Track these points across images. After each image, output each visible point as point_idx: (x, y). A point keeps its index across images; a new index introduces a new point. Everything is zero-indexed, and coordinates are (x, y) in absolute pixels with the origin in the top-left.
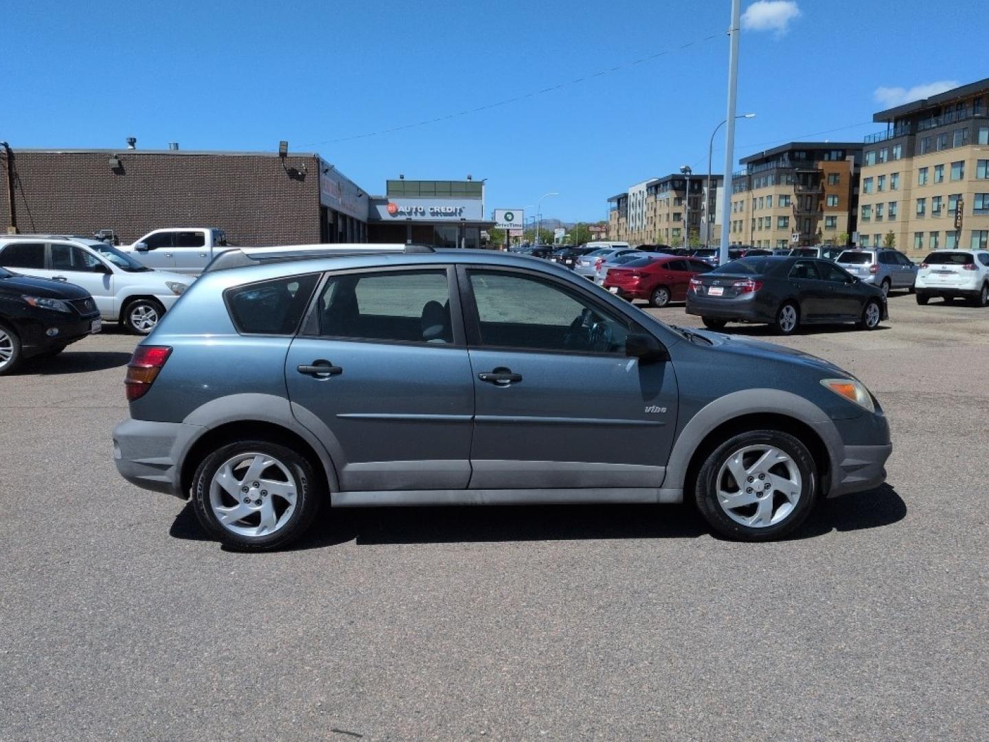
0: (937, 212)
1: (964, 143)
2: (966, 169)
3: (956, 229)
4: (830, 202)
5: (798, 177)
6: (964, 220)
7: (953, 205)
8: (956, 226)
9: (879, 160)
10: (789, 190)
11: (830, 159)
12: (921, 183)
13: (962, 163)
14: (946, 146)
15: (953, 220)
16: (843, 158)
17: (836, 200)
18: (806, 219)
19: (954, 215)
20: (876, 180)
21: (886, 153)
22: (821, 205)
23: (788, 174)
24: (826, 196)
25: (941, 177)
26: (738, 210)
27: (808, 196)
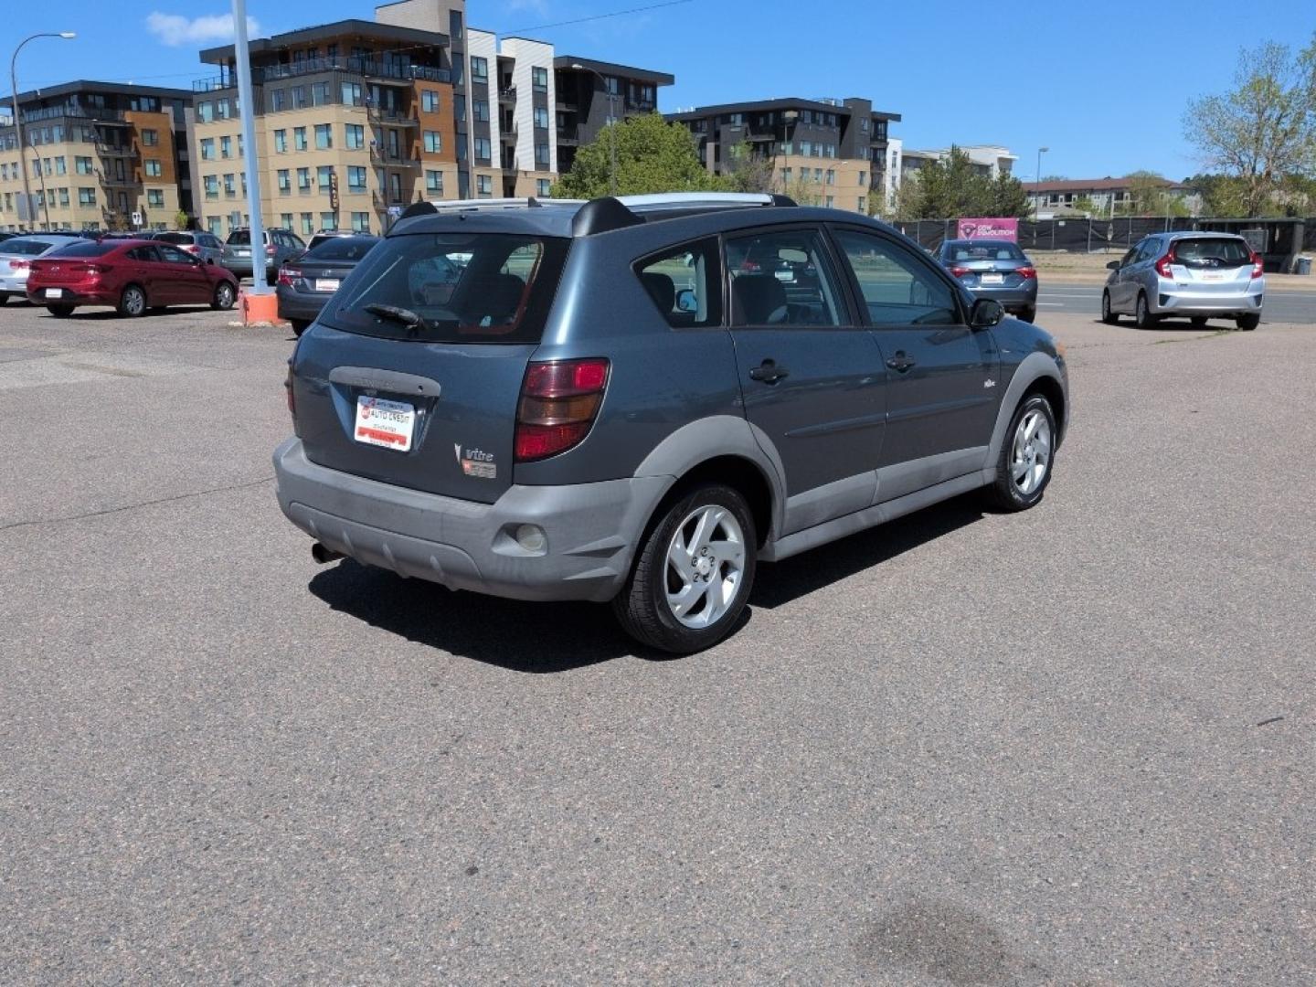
0: (305, 188)
1: (326, 101)
2: (334, 134)
3: (332, 210)
4: (149, 167)
5: (99, 131)
6: (340, 198)
7: (324, 180)
8: (332, 207)
9: (217, 116)
10: (89, 150)
11: (139, 109)
12: (280, 150)
13: (328, 126)
14: (305, 103)
15: (328, 198)
16: (157, 109)
17: (158, 167)
18: (120, 193)
19: (328, 192)
20: (217, 142)
21: (226, 106)
22: (139, 174)
23: (82, 127)
24: (142, 161)
25: (304, 143)
26: (10, 176)
27: (117, 159)
